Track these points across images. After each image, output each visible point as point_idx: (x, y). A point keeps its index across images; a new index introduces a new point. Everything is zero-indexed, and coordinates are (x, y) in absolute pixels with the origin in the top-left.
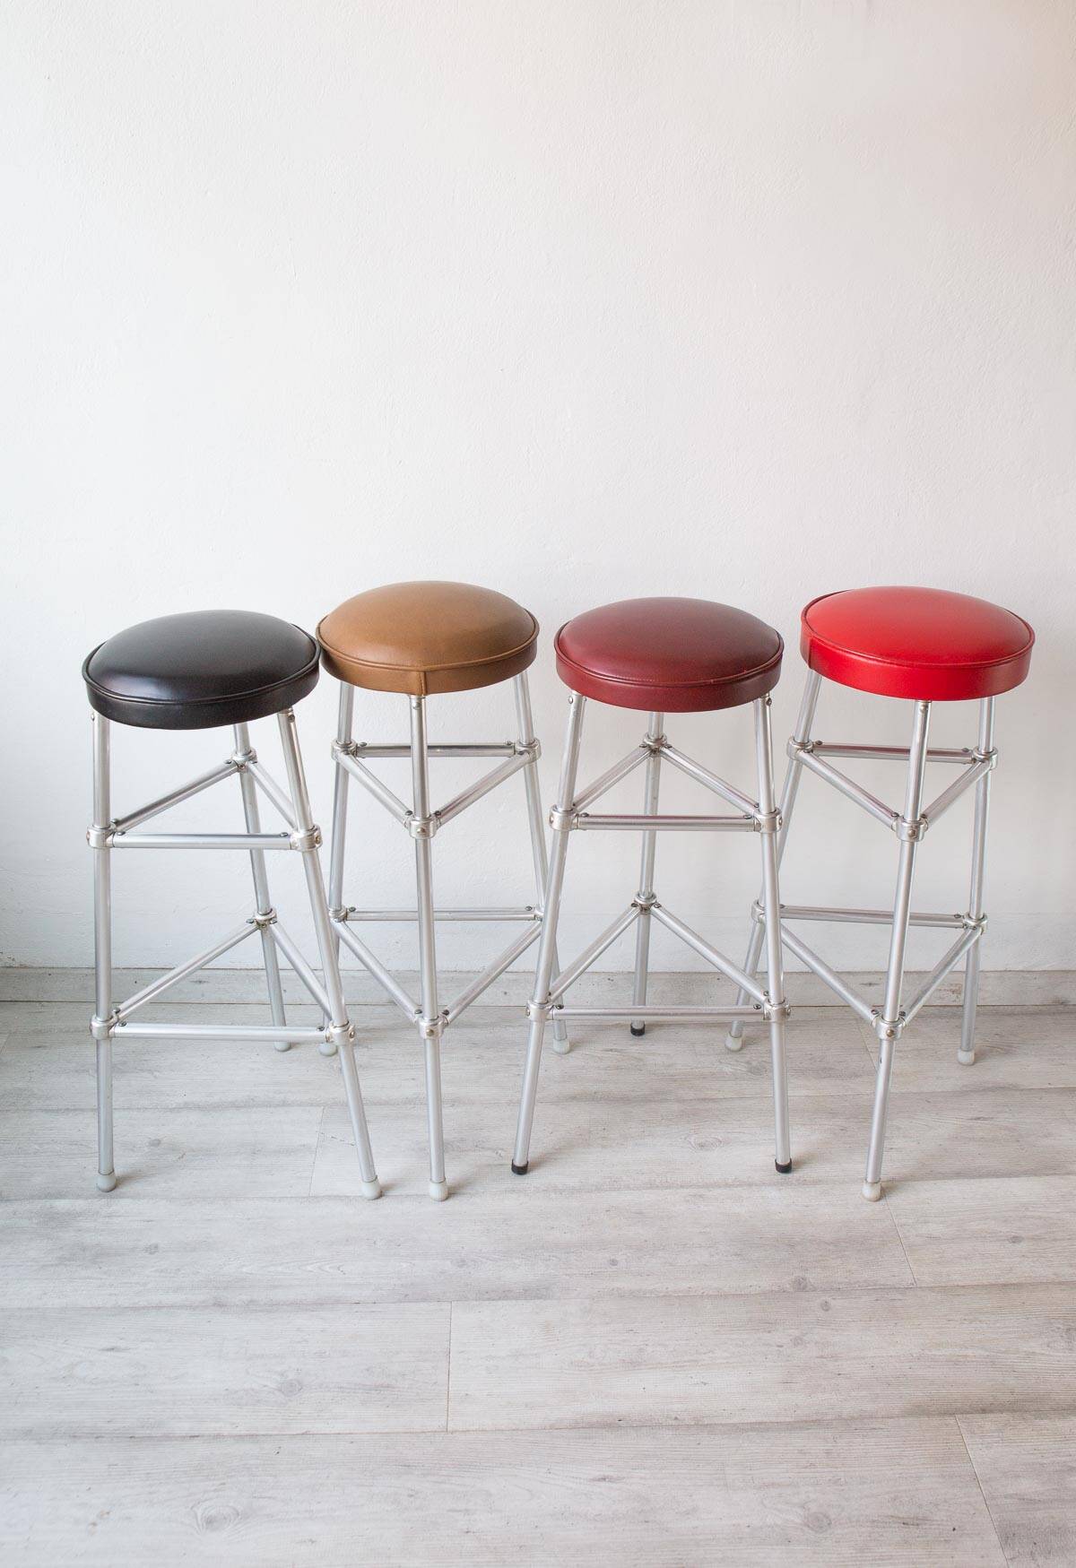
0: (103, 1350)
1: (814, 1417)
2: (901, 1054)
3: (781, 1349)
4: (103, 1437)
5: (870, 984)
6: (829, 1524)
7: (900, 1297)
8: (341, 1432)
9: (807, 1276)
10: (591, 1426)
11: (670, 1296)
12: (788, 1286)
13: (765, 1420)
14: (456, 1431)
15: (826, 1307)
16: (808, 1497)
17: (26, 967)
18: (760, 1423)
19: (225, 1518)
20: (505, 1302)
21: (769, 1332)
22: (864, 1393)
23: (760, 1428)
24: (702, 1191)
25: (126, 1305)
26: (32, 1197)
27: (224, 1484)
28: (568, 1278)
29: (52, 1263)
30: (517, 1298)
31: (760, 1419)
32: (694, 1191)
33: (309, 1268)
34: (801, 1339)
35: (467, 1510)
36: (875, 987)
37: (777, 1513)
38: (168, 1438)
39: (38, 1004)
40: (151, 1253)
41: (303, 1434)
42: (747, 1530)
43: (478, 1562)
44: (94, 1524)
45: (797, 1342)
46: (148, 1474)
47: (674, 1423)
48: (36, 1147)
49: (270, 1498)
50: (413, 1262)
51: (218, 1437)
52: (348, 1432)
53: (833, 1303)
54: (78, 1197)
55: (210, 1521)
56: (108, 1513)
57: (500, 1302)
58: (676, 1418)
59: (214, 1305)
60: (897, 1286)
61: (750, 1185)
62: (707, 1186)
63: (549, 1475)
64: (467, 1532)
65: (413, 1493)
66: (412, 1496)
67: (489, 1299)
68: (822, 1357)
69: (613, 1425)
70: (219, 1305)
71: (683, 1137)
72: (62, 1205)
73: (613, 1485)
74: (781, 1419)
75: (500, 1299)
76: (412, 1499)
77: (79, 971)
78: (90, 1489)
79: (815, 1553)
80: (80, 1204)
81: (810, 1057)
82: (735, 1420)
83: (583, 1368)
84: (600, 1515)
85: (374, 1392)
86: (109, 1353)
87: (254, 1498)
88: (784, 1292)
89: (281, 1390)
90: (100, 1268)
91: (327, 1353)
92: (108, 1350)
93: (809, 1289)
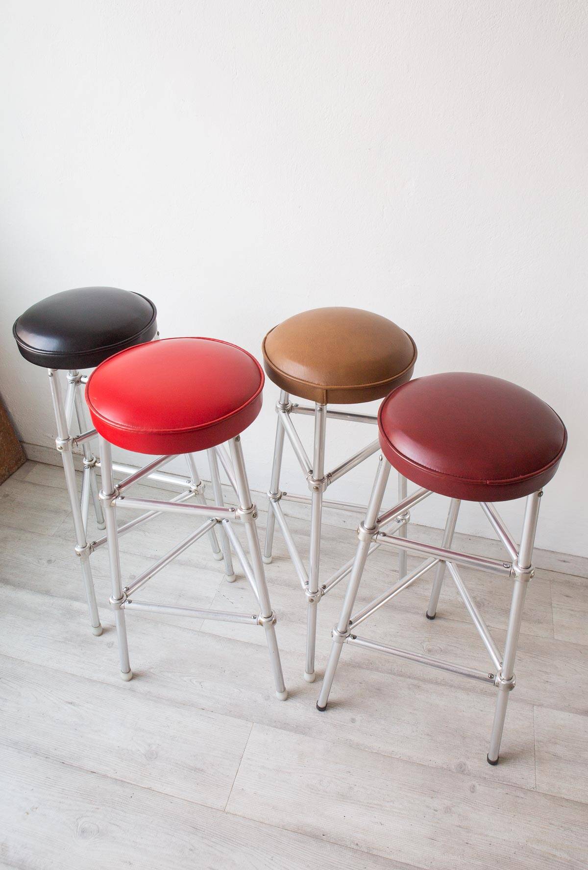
0: (67, 702)
2: (572, 613)
3: (435, 813)
4: (50, 758)
5: (564, 561)
7: (522, 795)
8: (168, 793)
9: (468, 763)
10: (305, 834)
11: (379, 753)
12: (453, 767)
14: (229, 813)
15: (473, 789)
19: (91, 832)
20: (283, 731)
21: (432, 798)
22: (479, 863)
25: (87, 677)
26: (64, 597)
27: (98, 809)
29: (60, 640)
30: (290, 731)
31: (408, 862)
32: (416, 682)
33: (185, 679)
34: (450, 809)
36: (567, 563)
38: (80, 769)
40: (109, 647)
41: (148, 788)
44: (28, 814)
45: (448, 810)
46: (63, 789)
47: (355, 847)
49: (118, 826)
50: (241, 689)
51: (105, 776)
52: (171, 794)
53: (478, 787)
55: (83, 831)
56: (36, 808)
57: (280, 731)
58: (357, 844)
59: (129, 689)
60: (524, 787)
61: (451, 686)
62: (424, 681)
63: (271, 862)
65: (193, 849)
66: (191, 850)
67: (275, 727)
68: (460, 827)
69: (319, 837)
71: (420, 642)
75: (280, 728)
76: (191, 852)
78: (33, 789)
82: (392, 857)
83: (313, 791)
85: (193, 772)
86: (69, 705)
87: (110, 823)
88: (450, 770)
89: (145, 756)
90: (82, 650)
91: (177, 739)
92: (69, 703)
93: (465, 772)
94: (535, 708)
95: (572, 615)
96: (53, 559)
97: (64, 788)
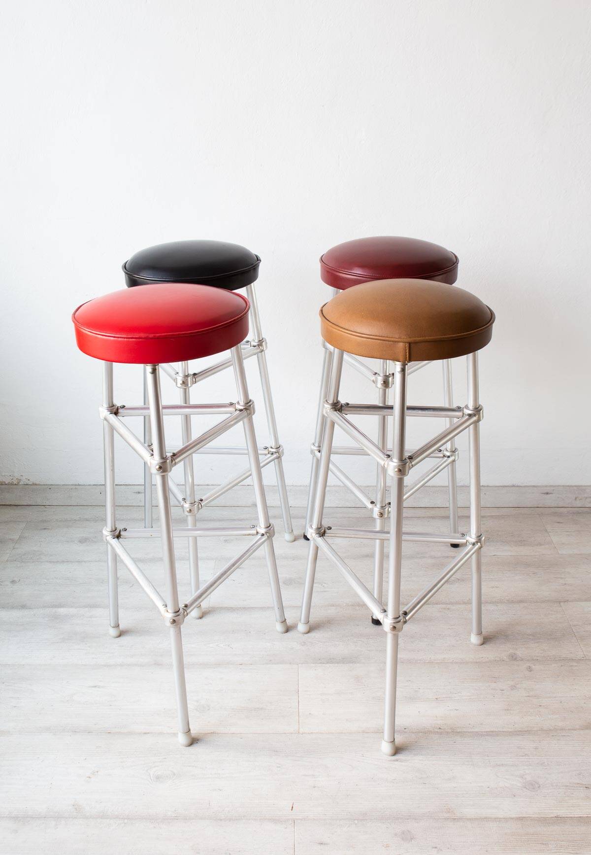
0: (90, 687)
1: (526, 729)
2: (568, 533)
3: (503, 692)
4: (92, 732)
5: (547, 493)
6: (539, 787)
7: (576, 664)
8: (235, 732)
9: (518, 652)
11: (432, 662)
12: (505, 658)
13: (495, 730)
14: (304, 733)
15: (530, 669)
16: (525, 772)
17: (36, 485)
18: (492, 732)
19: (167, 777)
20: (330, 664)
21: (495, 682)
22: (556, 716)
23: (492, 734)
24: (449, 606)
25: (102, 664)
26: (44, 607)
27: (165, 758)
28: (368, 652)
29: (58, 641)
30: (338, 663)
31: (492, 730)
32: (444, 606)
33: (211, 645)
34: (515, 687)
35: (313, 775)
36: (550, 495)
37: (506, 780)
38: (130, 733)
39: (43, 507)
41: (212, 733)
42: (488, 789)
43: (322, 803)
44: (89, 777)
45: (513, 688)
46: (120, 752)
47: (439, 730)
48: (45, 581)
49: (193, 766)
50: (274, 643)
51: (161, 734)
52: (238, 732)
53: (533, 667)
54: (72, 607)
55: (158, 778)
56: (98, 772)
57: (327, 665)
58: (440, 728)
59: (155, 664)
60: (574, 658)
62: (452, 603)
63: (363, 758)
64: (314, 787)
66: (279, 767)
67: (321, 663)
68: (529, 696)
69: (401, 731)
70: (158, 664)
72: (62, 611)
73: (403, 764)
74: (505, 730)
75: (327, 663)
76: (279, 769)
77: (67, 487)
78: (86, 759)
79: (530, 802)
80: (72, 611)
81: (511, 534)
82: (476, 730)
84: (395, 779)
85: (253, 711)
86: (94, 689)
87: (184, 766)
88: (503, 661)
89: (197, 709)
90: (86, 644)
91: (224, 691)
92: (93, 687)
93: (518, 659)
95: (569, 535)
96: (16, 579)
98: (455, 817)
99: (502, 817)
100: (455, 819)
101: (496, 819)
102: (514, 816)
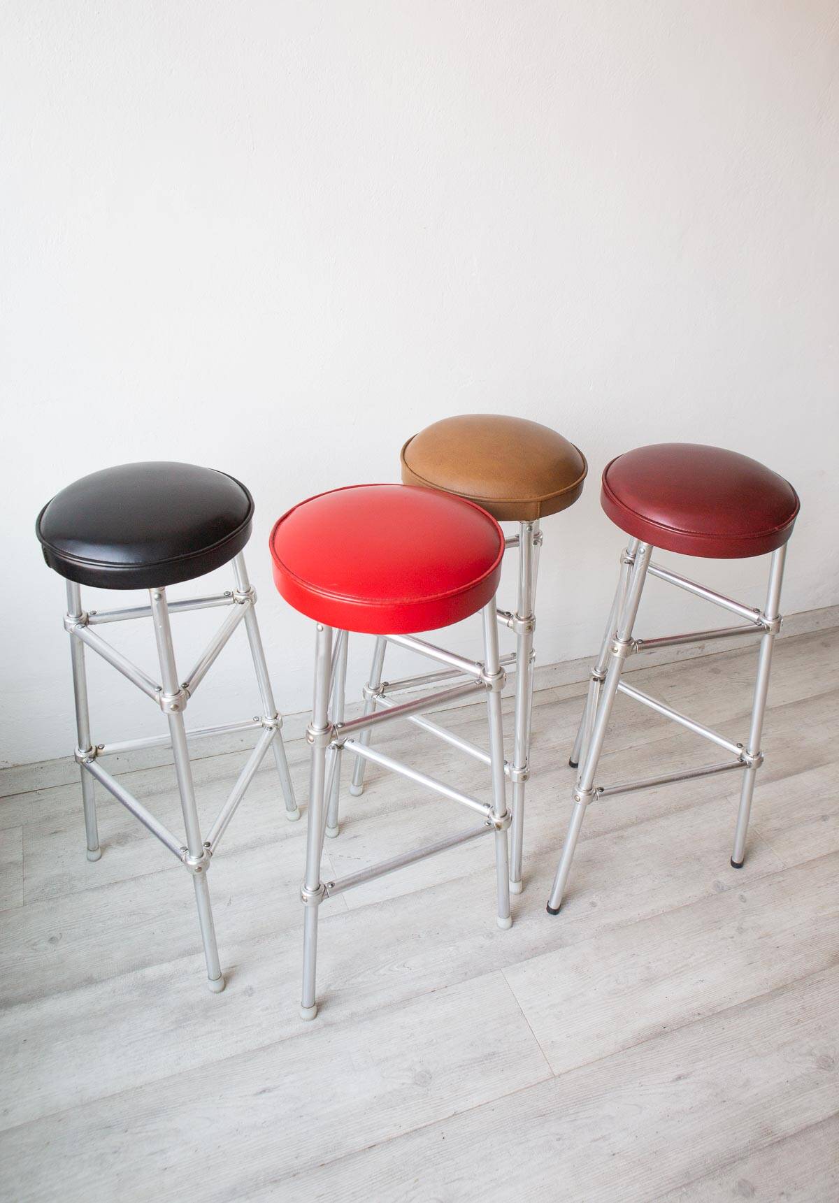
0: (256, 1094)
1: (781, 984)
2: (688, 699)
3: (733, 940)
4: (298, 1173)
6: (833, 1062)
7: (781, 879)
8: (481, 1104)
9: (720, 879)
10: (648, 1039)
11: (644, 920)
12: (712, 891)
13: (753, 996)
14: (561, 1074)
15: (743, 899)
16: (809, 1046)
17: (18, 766)
18: (751, 1000)
20: (537, 958)
21: (719, 929)
22: (800, 956)
23: (752, 1003)
24: (621, 833)
25: (254, 1048)
26: (122, 973)
27: (418, 1180)
28: (569, 925)
29: (172, 1028)
30: (544, 952)
31: (749, 997)
32: (616, 834)
33: (382, 972)
34: (741, 928)
35: (603, 1137)
37: (799, 1065)
38: (351, 1155)
39: (34, 794)
40: (249, 996)
41: (453, 1115)
42: (788, 1085)
43: (634, 1177)
45: (741, 930)
46: (353, 1193)
47: (699, 1018)
48: (101, 925)
49: (458, 1179)
50: (455, 944)
51: (390, 1141)
52: (485, 1102)
53: (745, 895)
54: (162, 961)
57: (535, 960)
58: (699, 1014)
59: (325, 1026)
60: (776, 871)
61: (648, 820)
62: (622, 828)
63: (643, 1088)
64: (614, 1155)
65: (559, 1137)
66: (559, 1139)
67: (525, 959)
68: (761, 937)
69: (662, 1032)
72: (151, 972)
73: (688, 1080)
74: (762, 992)
75: (532, 957)
76: (561, 1142)
80: (166, 968)
81: (633, 714)
82: (735, 1003)
83: (618, 995)
84: (692, 1107)
85: (485, 1062)
86: (264, 1095)
87: (447, 1184)
88: (712, 895)
89: (417, 1084)
90: (215, 1021)
91: (435, 1041)
92: (261, 1093)
93: (725, 889)
94: (729, 799)
96: (54, 934)
97: (353, 1191)
98: (779, 1139)
99: (820, 1119)
100: (779, 1141)
101: (819, 1125)
102: (831, 1113)
